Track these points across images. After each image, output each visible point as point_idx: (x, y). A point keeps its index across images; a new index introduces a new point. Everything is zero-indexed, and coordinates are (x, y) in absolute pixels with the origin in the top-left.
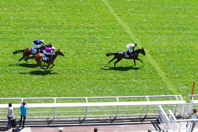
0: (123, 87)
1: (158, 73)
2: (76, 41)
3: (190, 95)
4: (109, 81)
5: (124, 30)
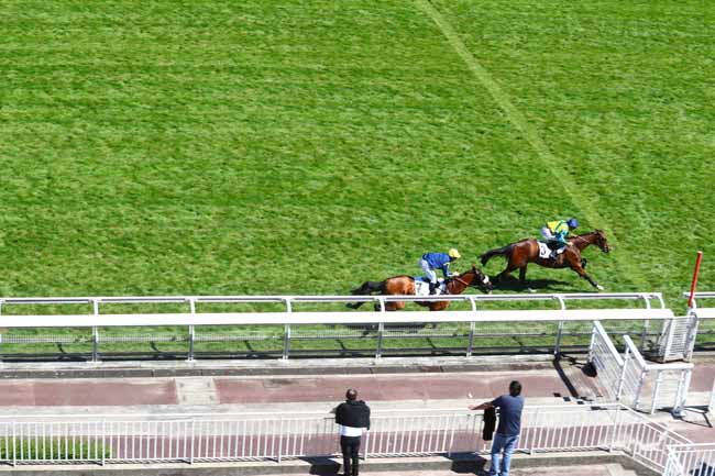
2: (351, 130)
3: (685, 293)
5: (492, 99)
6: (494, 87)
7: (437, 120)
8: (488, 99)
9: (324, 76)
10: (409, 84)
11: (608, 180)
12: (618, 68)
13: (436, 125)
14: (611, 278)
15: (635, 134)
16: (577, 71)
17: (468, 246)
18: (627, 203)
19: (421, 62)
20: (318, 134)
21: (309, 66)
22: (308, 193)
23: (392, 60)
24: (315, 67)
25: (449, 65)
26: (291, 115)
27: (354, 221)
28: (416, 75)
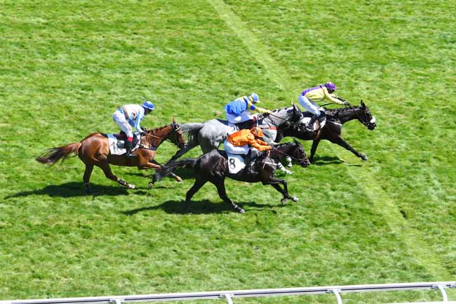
0: (248, 257)
1: (371, 204)
2: (79, 96)
4: (198, 235)
5: (248, 53)
6: (250, 39)
7: (182, 81)
8: (242, 52)
9: (44, 31)
10: (148, 38)
11: (390, 146)
12: (401, 10)
13: (181, 87)
14: (399, 264)
15: (423, 89)
16: (350, 16)
17: (222, 231)
18: (415, 173)
19: (162, 11)
20: (39, 101)
21: (27, 20)
22: (28, 175)
23: (126, 10)
24: (34, 20)
25: (195, 13)
26: (6, 80)
27: (84, 206)
28: (155, 28)
